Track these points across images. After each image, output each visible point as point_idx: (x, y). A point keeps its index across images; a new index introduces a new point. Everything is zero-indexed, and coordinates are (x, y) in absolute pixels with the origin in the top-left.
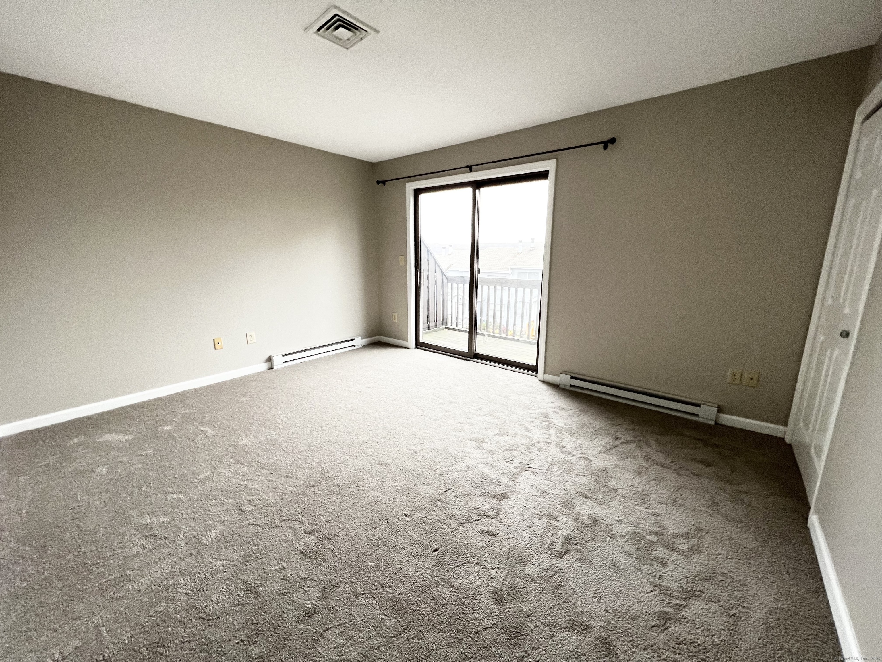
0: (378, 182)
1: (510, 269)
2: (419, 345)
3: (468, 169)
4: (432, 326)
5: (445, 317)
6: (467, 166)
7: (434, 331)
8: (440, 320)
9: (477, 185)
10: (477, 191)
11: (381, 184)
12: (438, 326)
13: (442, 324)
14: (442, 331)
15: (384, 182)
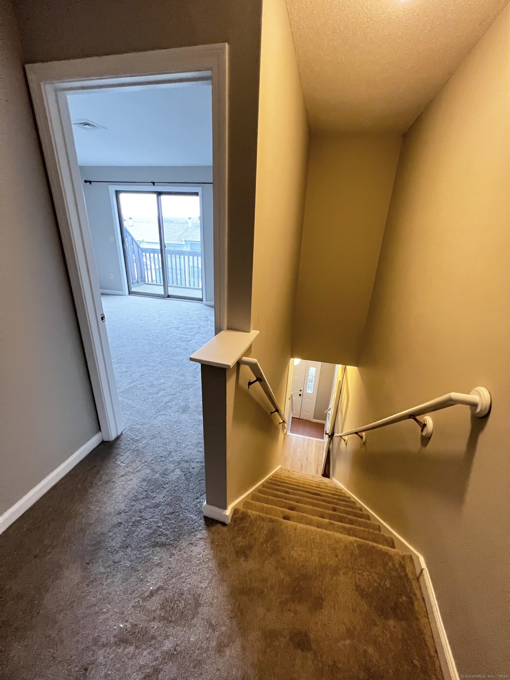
0: (86, 182)
1: (184, 241)
2: (130, 293)
3: (152, 184)
4: (135, 283)
5: (143, 276)
6: (152, 182)
7: (137, 286)
8: (140, 278)
9: (159, 194)
10: (159, 197)
11: (88, 183)
12: (139, 282)
13: (142, 281)
14: (142, 286)
15: (90, 182)
